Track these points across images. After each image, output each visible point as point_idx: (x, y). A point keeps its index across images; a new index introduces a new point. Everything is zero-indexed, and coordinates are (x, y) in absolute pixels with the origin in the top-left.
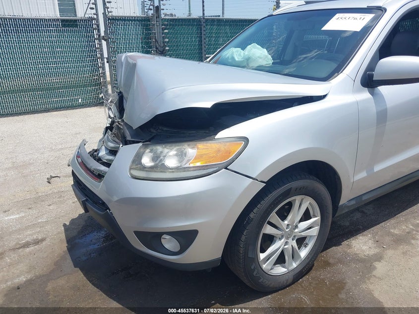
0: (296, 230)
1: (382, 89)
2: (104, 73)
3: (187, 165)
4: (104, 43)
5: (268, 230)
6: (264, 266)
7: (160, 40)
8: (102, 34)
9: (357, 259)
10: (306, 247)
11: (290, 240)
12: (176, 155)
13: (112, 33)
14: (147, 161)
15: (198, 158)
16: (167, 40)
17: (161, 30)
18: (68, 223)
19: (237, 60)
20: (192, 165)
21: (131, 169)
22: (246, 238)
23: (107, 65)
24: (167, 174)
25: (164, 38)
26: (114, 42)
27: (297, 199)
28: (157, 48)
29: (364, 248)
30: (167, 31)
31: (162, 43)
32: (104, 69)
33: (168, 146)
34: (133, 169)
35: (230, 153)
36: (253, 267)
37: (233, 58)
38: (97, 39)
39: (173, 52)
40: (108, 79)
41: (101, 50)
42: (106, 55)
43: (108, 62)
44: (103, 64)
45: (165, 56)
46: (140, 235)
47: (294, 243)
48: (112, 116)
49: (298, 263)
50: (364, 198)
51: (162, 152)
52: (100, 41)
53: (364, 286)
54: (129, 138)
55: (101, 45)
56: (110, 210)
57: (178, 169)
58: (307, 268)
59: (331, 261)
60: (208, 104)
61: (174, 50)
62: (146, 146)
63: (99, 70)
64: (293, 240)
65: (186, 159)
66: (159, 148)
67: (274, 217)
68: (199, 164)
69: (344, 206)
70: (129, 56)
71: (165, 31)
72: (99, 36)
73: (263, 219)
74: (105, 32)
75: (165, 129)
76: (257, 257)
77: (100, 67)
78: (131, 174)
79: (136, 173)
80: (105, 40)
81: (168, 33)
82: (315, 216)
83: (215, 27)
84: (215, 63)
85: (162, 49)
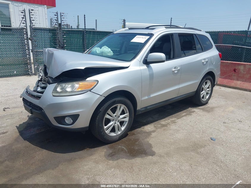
0: (119, 118)
1: (152, 65)
2: (30, 58)
3: (75, 90)
4: (30, 42)
5: (107, 116)
6: (106, 132)
7: (61, 41)
8: (29, 37)
9: (145, 132)
10: (124, 126)
11: (117, 122)
12: (71, 87)
13: (35, 36)
14: (59, 89)
15: (79, 88)
16: (65, 41)
17: (62, 36)
18: (18, 126)
19: (98, 52)
20: (77, 90)
21: (52, 93)
22: (98, 119)
23: (31, 54)
24: (68, 93)
25: (64, 40)
26: (35, 41)
27: (119, 105)
28: (59, 45)
29: (149, 129)
30: (65, 36)
31: (62, 42)
32: (29, 55)
33: (68, 83)
34: (54, 93)
35: (92, 86)
36: (101, 131)
37: (96, 52)
38: (26, 39)
39: (69, 47)
40: (32, 61)
41: (28, 45)
42: (31, 48)
43: (32, 52)
44: (29, 53)
45: (64, 50)
46: (57, 119)
47: (119, 123)
48: (41, 75)
49: (121, 132)
50: (148, 108)
51: (65, 86)
52: (27, 40)
53: (146, 140)
54: (51, 82)
55: (28, 42)
56: (43, 110)
57: (71, 92)
58: (125, 135)
59: (136, 133)
60: (83, 68)
61: (69, 46)
62: (59, 84)
63: (27, 56)
64: (118, 122)
65: (75, 88)
66: (64, 85)
67: (109, 112)
68: (80, 90)
69: (139, 110)
70: (50, 50)
71: (64, 36)
72: (27, 38)
73: (105, 112)
74: (31, 35)
75: (66, 78)
76: (103, 128)
77: (28, 54)
78: (52, 95)
79: (55, 94)
80: (31, 40)
81: (66, 37)
82: (127, 113)
83: (92, 35)
84: (89, 54)
85: (63, 46)
